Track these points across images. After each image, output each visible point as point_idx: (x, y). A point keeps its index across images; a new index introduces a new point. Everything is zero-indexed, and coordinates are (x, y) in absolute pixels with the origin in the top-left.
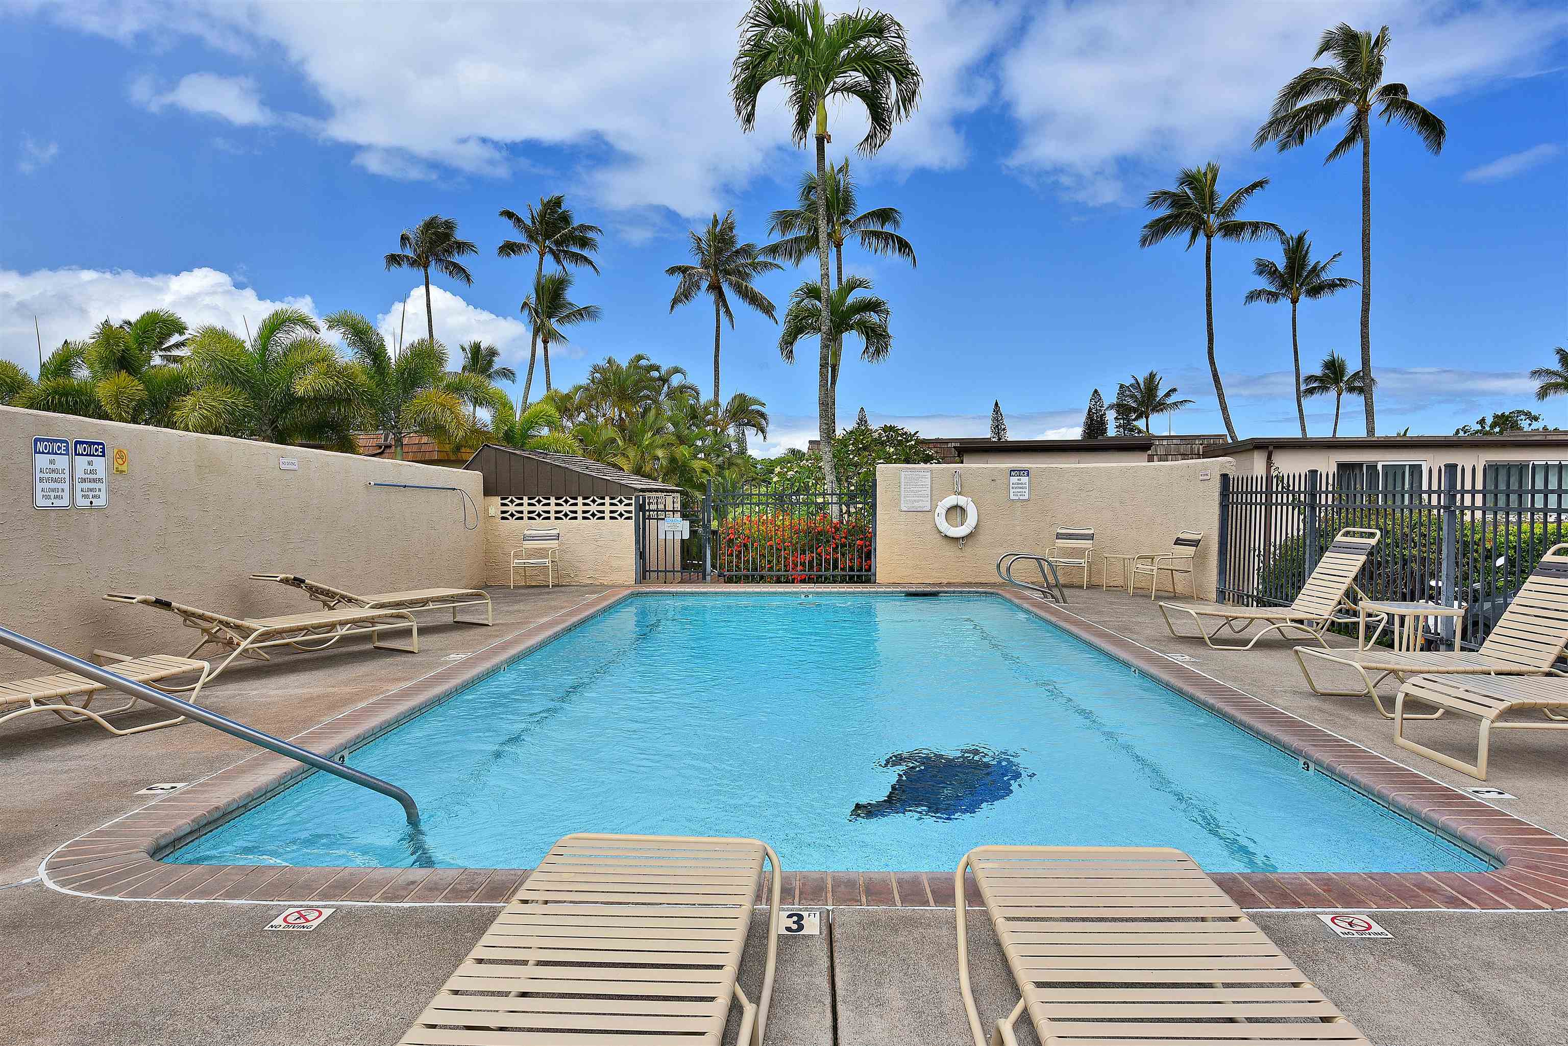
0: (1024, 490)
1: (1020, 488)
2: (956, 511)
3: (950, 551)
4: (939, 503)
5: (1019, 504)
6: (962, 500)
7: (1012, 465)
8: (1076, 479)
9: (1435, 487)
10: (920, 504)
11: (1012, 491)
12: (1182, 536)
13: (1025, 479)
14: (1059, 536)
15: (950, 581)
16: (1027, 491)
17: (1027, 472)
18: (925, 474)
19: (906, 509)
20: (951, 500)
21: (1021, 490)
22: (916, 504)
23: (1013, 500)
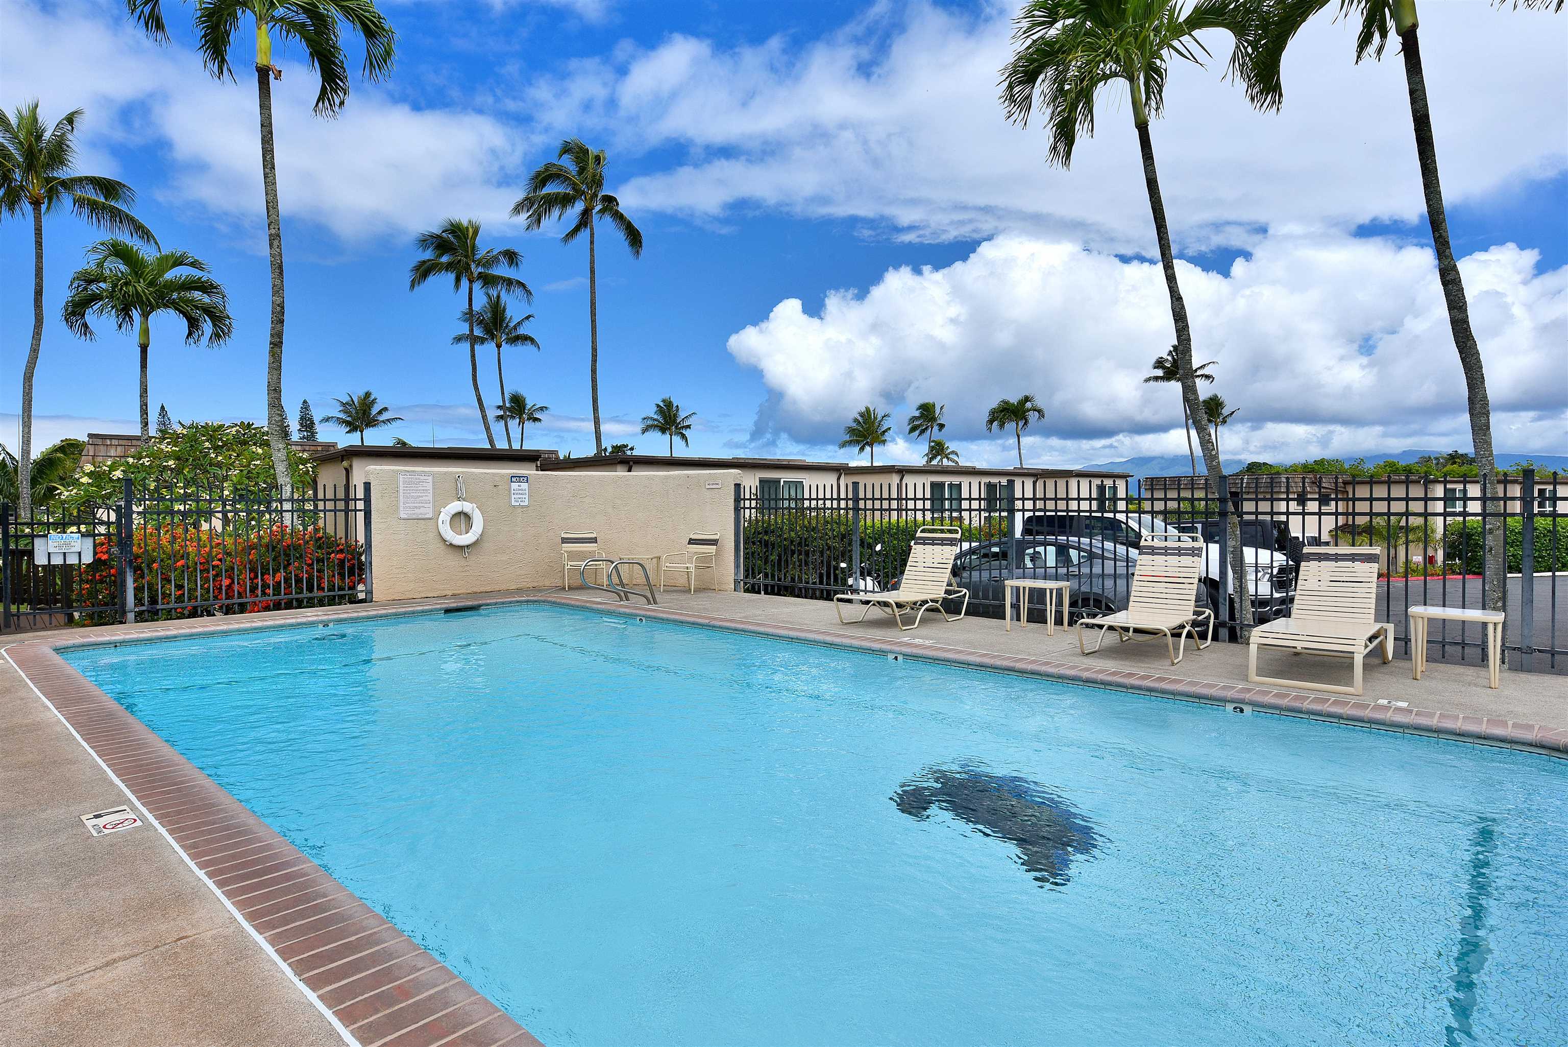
0: (524, 496)
1: (520, 494)
2: (462, 518)
3: (453, 561)
4: (442, 510)
5: (520, 510)
6: (467, 507)
7: (515, 471)
8: (569, 486)
9: (843, 496)
10: (422, 510)
11: (513, 496)
12: (694, 537)
13: (525, 486)
14: (565, 541)
15: (455, 592)
16: (527, 497)
17: (526, 479)
18: (426, 478)
19: (406, 517)
20: (455, 506)
21: (521, 496)
22: (417, 511)
23: (514, 506)
